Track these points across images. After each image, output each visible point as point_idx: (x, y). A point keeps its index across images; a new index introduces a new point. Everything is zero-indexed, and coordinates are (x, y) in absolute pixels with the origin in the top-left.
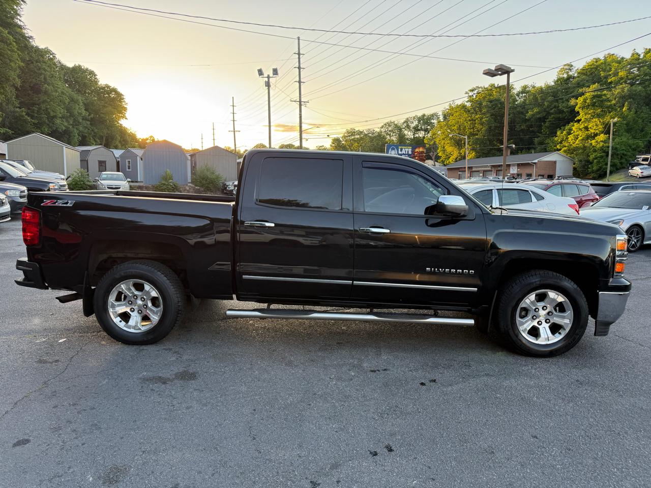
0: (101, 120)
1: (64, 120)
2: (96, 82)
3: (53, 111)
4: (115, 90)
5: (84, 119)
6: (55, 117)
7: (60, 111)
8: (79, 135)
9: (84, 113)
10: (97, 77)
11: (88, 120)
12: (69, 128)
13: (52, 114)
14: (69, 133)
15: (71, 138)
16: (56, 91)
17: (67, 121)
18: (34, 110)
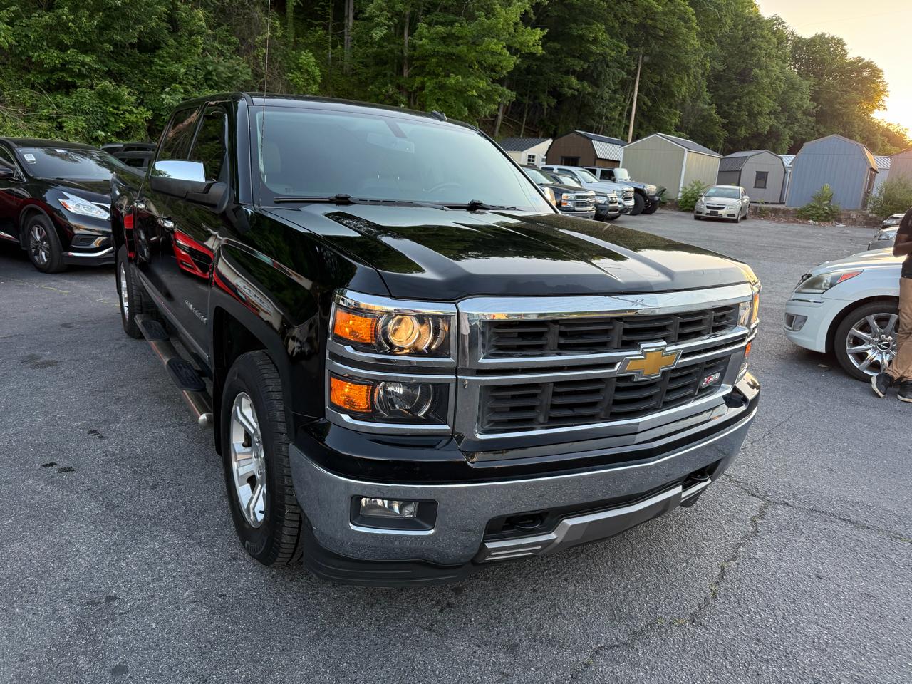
0: (835, 114)
1: (773, 117)
2: (843, 56)
3: (759, 106)
4: (869, 65)
5: (806, 113)
6: (760, 113)
7: (769, 104)
8: (791, 138)
9: (807, 104)
10: (846, 47)
11: (812, 116)
12: (779, 128)
13: (756, 109)
14: (779, 135)
15: (779, 142)
16: (768, 77)
17: (776, 118)
18: (733, 105)
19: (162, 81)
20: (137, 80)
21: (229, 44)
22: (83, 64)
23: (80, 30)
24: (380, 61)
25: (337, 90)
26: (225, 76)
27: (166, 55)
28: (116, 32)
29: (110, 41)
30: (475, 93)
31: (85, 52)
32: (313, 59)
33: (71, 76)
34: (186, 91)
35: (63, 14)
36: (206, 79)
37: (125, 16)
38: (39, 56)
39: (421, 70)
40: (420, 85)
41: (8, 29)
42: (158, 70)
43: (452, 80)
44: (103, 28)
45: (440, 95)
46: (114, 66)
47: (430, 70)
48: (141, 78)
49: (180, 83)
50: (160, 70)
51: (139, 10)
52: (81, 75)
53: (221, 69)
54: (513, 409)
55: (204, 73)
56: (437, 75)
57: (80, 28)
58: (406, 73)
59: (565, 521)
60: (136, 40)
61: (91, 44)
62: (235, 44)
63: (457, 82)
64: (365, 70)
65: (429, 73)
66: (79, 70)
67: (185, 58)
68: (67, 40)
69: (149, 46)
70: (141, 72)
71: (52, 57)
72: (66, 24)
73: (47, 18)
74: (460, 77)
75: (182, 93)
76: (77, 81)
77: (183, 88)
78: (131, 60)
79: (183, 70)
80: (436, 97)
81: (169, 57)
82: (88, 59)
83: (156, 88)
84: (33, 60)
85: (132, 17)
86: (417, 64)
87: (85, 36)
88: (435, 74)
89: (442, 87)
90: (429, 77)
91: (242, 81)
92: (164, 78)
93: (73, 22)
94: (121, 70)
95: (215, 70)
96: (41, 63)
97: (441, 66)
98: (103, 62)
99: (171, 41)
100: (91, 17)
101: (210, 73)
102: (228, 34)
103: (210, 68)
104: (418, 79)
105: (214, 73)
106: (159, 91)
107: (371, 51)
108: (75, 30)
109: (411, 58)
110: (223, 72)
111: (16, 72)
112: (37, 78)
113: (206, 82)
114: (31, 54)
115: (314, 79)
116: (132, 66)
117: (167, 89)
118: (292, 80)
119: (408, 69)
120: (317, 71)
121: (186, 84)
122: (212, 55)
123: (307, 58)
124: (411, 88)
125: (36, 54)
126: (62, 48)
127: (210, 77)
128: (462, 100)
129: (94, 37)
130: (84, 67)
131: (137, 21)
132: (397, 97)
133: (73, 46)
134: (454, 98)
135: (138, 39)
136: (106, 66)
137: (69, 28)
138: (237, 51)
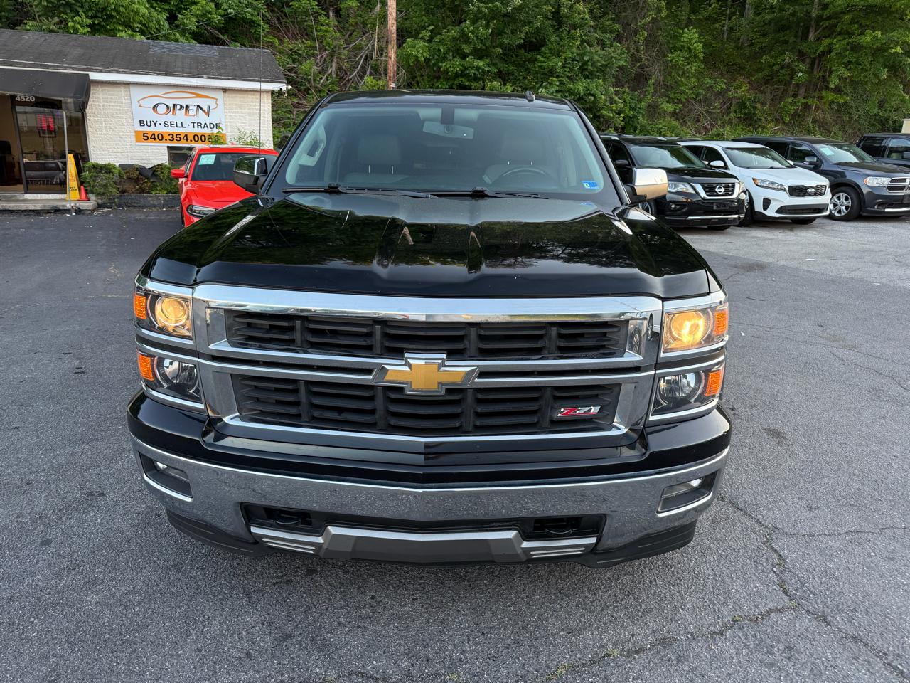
19: (542, 76)
20: (521, 78)
21: (611, 32)
22: (478, 68)
23: (477, 39)
24: (782, 27)
25: (728, 65)
26: (599, 64)
27: (548, 51)
28: (506, 36)
29: (501, 45)
30: (899, 50)
31: (481, 58)
32: (697, 35)
33: (468, 80)
34: (562, 83)
35: (466, 27)
36: (582, 69)
37: (514, 21)
38: (446, 66)
39: (831, 32)
40: (827, 49)
41: (425, 46)
42: (539, 66)
43: (867, 38)
44: (497, 33)
45: (852, 57)
46: (504, 67)
47: (842, 29)
48: (525, 76)
49: (557, 76)
50: (541, 66)
51: (527, 13)
52: (476, 79)
53: (596, 58)
54: (279, 402)
55: (580, 64)
56: (850, 34)
57: (477, 37)
58: (811, 37)
59: (329, 528)
60: (522, 41)
61: (486, 50)
62: (618, 31)
63: (875, 39)
64: (762, 39)
65: (840, 33)
66: (475, 74)
67: (564, 52)
68: (467, 49)
69: (534, 45)
70: (526, 69)
71: (455, 65)
72: (466, 35)
73: (454, 32)
74: (879, 33)
75: (557, 86)
76: (472, 84)
77: (559, 81)
78: (519, 60)
79: (560, 64)
80: (845, 60)
81: (551, 53)
82: (481, 64)
83: (536, 83)
84: (442, 69)
85: (520, 21)
86: (825, 24)
87: (481, 43)
88: (848, 33)
89: (856, 48)
90: (839, 38)
91: (617, 67)
92: (543, 74)
93: (473, 32)
94: (508, 70)
95: (591, 60)
96: (446, 72)
97: (857, 23)
98: (494, 65)
99: (553, 38)
100: (487, 26)
101: (586, 63)
102: (611, 22)
103: (586, 58)
104: (825, 42)
105: (589, 63)
106: (538, 86)
107: (768, 17)
108: (473, 39)
109: (820, 19)
110: (598, 61)
111: (430, 81)
112: (444, 84)
113: (581, 73)
114: (440, 64)
115: (696, 57)
116: (519, 65)
117: (545, 84)
118: (671, 61)
119: (815, 32)
120: (700, 47)
121: (562, 77)
122: (590, 46)
123: (691, 35)
124: (815, 53)
125: (444, 65)
126: (464, 56)
127: (586, 67)
128: (881, 60)
129: (488, 43)
130: (478, 71)
131: (524, 24)
132: (796, 66)
133: (471, 54)
134: (871, 59)
135: (523, 39)
136: (497, 68)
137: (469, 38)
138: (619, 39)
